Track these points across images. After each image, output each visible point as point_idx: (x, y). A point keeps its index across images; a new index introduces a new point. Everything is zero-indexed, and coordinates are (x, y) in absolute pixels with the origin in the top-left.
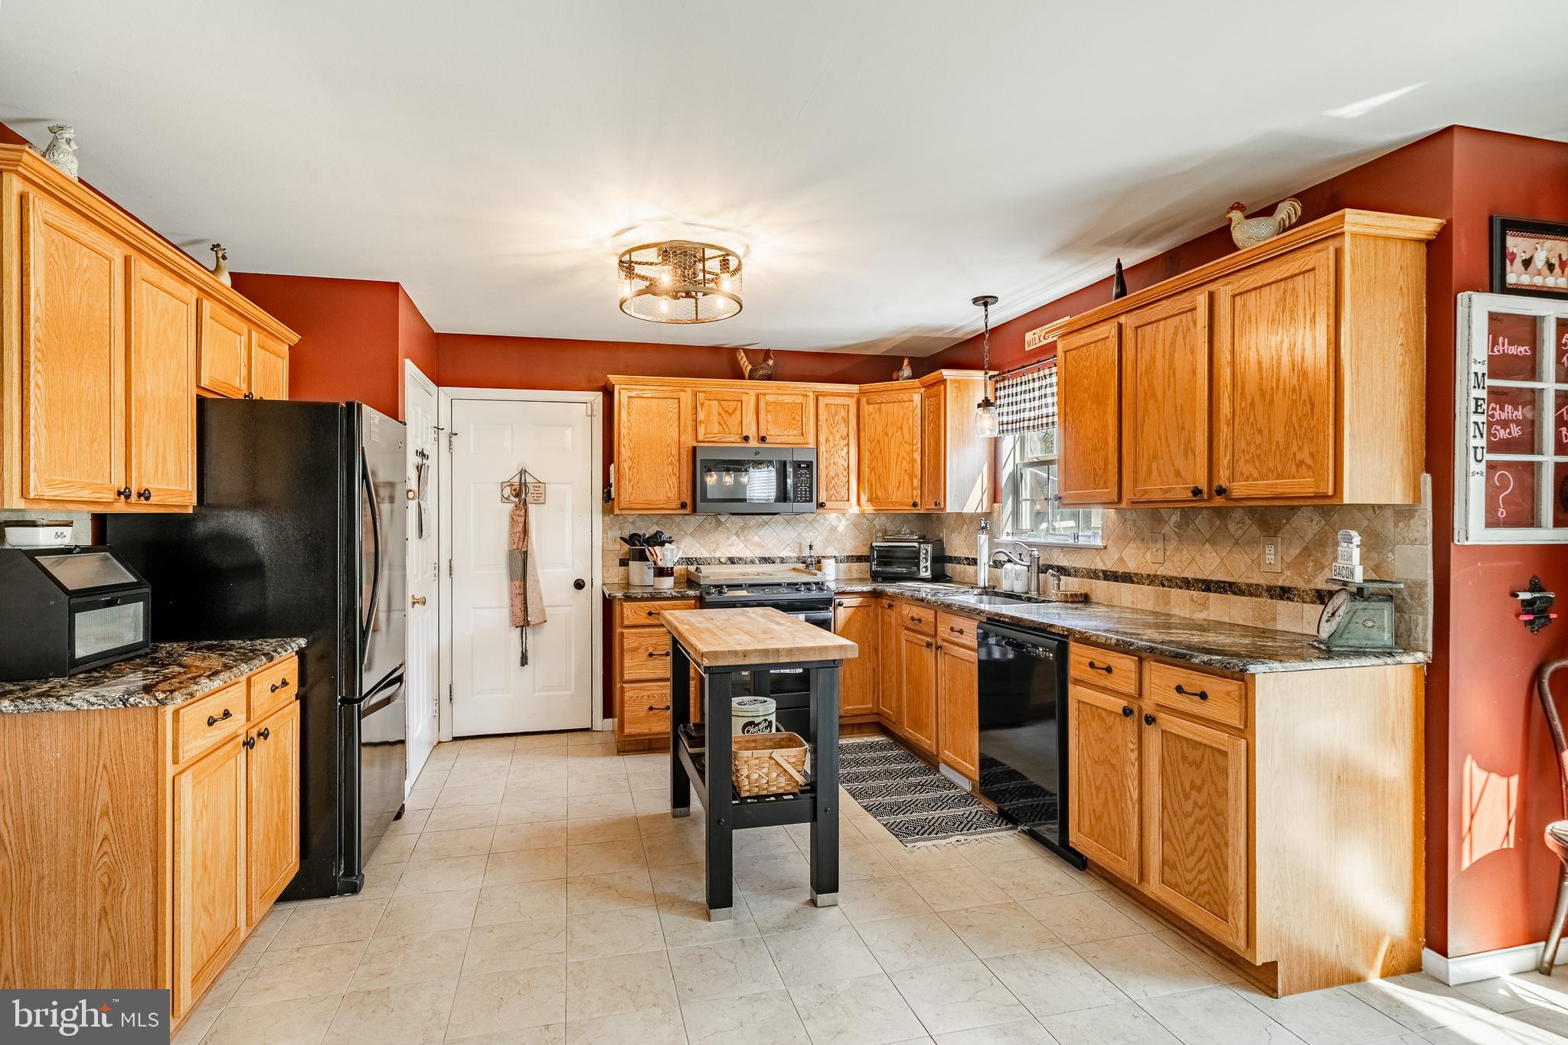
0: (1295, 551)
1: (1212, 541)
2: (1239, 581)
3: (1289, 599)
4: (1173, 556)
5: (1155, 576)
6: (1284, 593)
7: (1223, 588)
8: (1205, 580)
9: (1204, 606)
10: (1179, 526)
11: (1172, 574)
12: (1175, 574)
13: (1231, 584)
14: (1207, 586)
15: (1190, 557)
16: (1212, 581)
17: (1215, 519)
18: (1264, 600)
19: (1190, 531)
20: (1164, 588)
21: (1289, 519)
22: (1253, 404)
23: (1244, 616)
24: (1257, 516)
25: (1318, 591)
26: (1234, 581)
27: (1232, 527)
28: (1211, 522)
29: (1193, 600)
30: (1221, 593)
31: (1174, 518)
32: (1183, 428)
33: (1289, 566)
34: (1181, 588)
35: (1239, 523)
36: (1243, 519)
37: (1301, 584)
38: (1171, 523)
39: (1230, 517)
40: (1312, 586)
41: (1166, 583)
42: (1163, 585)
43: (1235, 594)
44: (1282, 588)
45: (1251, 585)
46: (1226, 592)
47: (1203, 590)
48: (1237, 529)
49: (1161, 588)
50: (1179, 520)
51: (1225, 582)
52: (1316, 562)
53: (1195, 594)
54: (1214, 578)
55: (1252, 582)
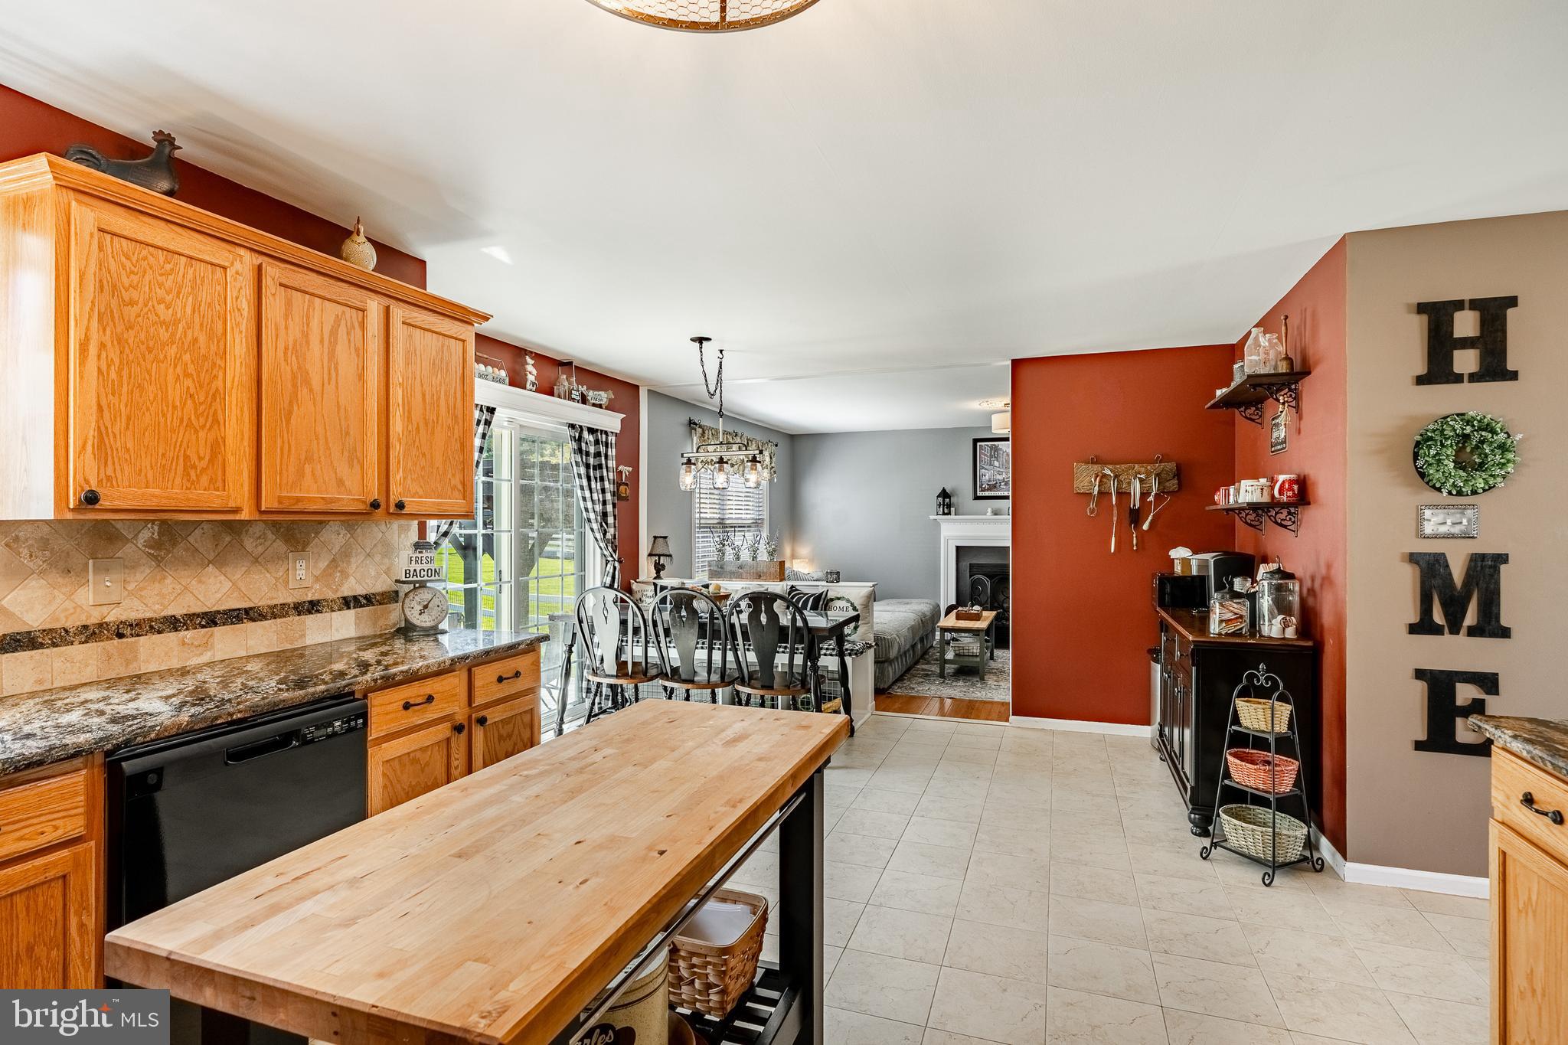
0: (323, 564)
1: (219, 561)
2: (259, 604)
3: (318, 611)
4: (141, 589)
5: (101, 625)
6: (313, 607)
7: (238, 616)
8: (206, 613)
9: (206, 645)
10: (155, 545)
11: (141, 616)
12: (148, 615)
13: (247, 611)
14: (211, 619)
15: (178, 587)
16: (218, 612)
17: (223, 535)
18: (291, 618)
19: (180, 551)
20: (124, 640)
21: (317, 533)
22: (418, 428)
23: (266, 642)
24: (282, 530)
25: (344, 598)
26: (252, 605)
27: (249, 544)
28: (216, 538)
29: (184, 644)
30: (233, 623)
31: (145, 535)
32: (347, 433)
33: (317, 579)
34: (160, 632)
35: (260, 537)
36: (264, 534)
37: (330, 595)
38: (141, 542)
39: (247, 531)
40: (340, 595)
41: (127, 631)
42: (120, 636)
43: (253, 620)
44: (311, 602)
45: (275, 606)
46: (240, 620)
47: (203, 627)
48: (256, 546)
49: (116, 641)
50: (156, 536)
51: (239, 609)
52: (342, 572)
53: (188, 635)
54: (222, 608)
55: (277, 602)
